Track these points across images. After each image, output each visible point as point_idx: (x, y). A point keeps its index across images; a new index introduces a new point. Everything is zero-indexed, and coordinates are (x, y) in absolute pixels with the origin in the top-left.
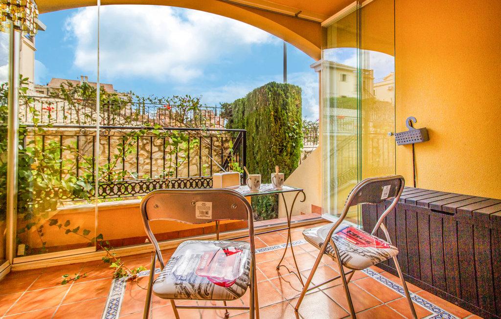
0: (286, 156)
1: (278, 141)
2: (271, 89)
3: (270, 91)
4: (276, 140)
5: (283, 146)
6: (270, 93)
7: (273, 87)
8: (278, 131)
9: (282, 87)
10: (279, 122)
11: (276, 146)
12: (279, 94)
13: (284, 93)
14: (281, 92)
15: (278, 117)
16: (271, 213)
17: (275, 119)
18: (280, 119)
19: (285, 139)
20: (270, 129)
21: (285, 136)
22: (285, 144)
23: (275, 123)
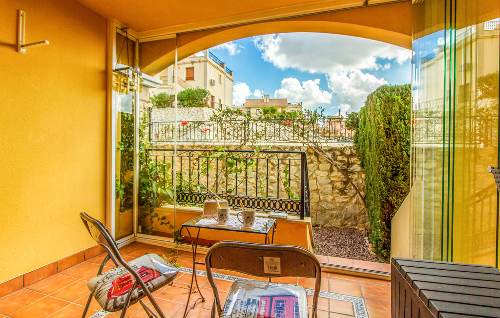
0: (404, 180)
1: (390, 161)
2: (381, 95)
3: (380, 97)
4: (387, 160)
5: (398, 167)
6: (378, 100)
7: (383, 92)
8: (390, 147)
9: (398, 90)
10: (393, 136)
11: (387, 166)
12: (393, 100)
13: (402, 98)
14: (396, 97)
15: (391, 129)
16: (382, 250)
17: (387, 133)
18: (393, 132)
19: (402, 159)
20: (379, 146)
21: (403, 154)
22: (401, 166)
23: (387, 137)
